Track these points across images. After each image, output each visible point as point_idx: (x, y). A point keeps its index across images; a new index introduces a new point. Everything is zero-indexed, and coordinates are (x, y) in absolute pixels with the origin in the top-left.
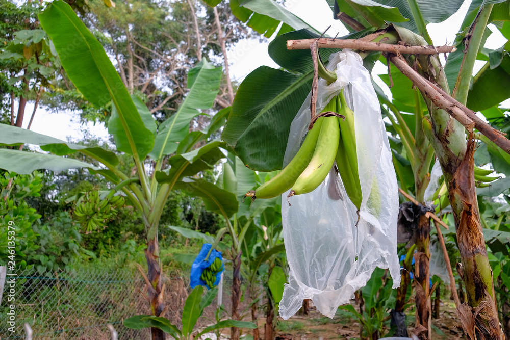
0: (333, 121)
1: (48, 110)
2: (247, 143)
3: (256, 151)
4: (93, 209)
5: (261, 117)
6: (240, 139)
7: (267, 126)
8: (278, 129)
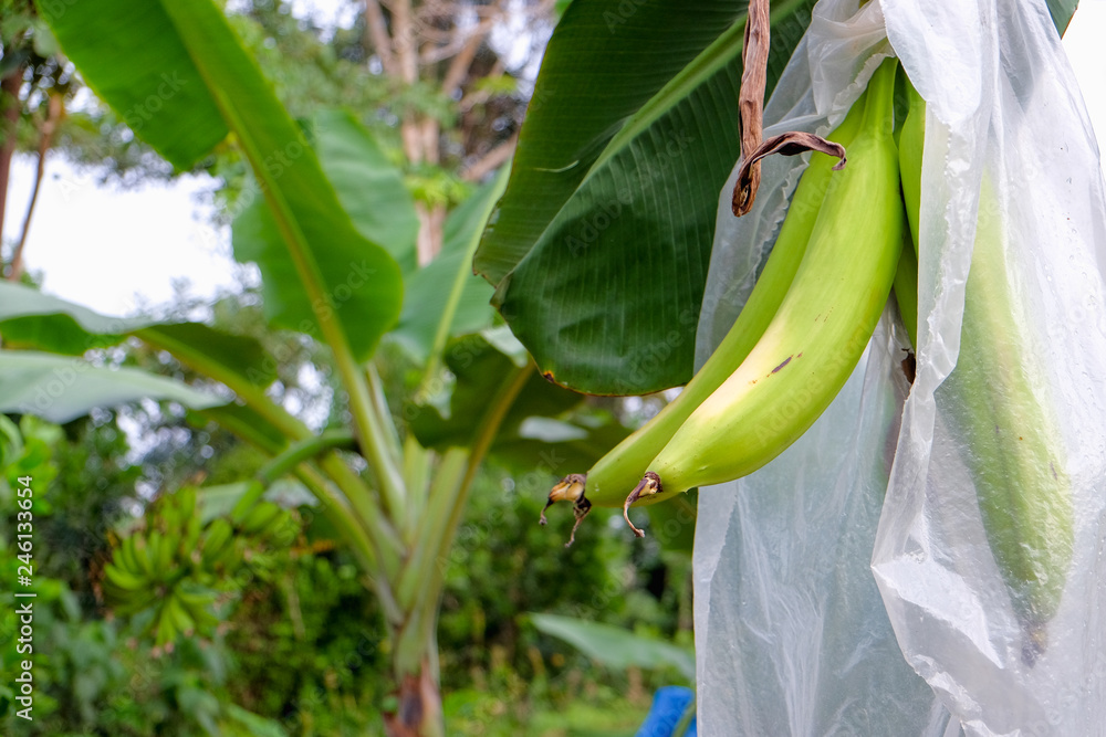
0: (868, 168)
1: (104, 181)
2: (550, 280)
3: (583, 311)
4: (177, 558)
5: (606, 171)
6: (523, 267)
7: (626, 208)
8: (674, 217)
